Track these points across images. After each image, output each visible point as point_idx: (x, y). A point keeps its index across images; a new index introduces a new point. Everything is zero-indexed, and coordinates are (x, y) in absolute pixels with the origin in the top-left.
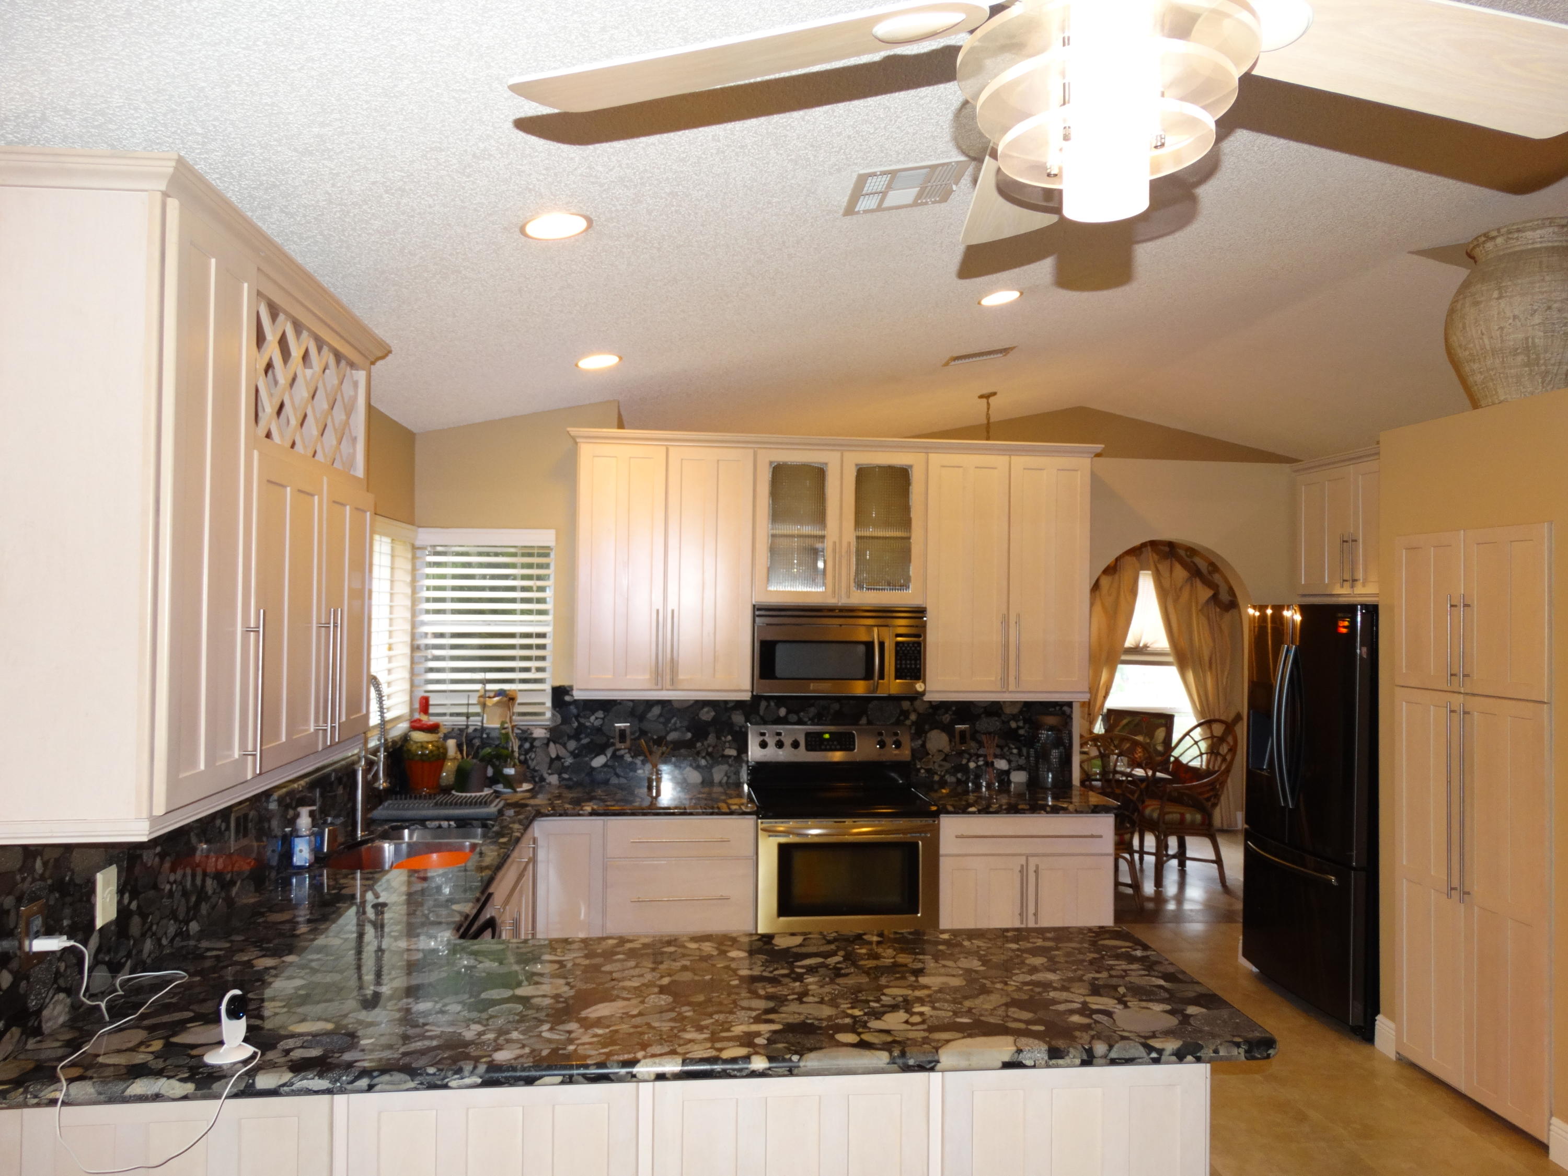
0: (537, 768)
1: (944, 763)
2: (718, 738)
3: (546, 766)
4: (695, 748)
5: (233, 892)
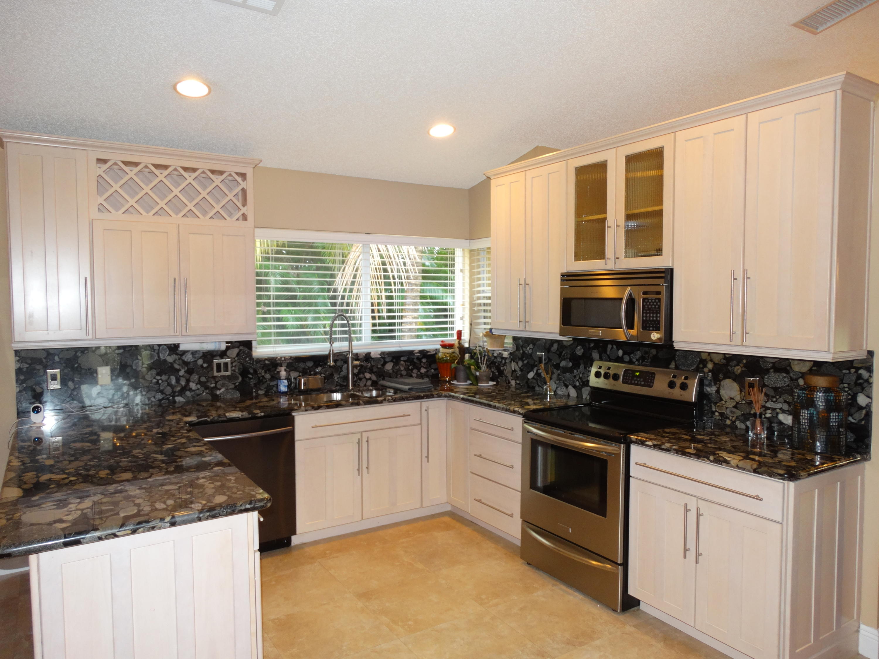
0: (507, 375)
1: (735, 410)
2: (585, 368)
3: (510, 374)
4: (574, 373)
5: (218, 392)
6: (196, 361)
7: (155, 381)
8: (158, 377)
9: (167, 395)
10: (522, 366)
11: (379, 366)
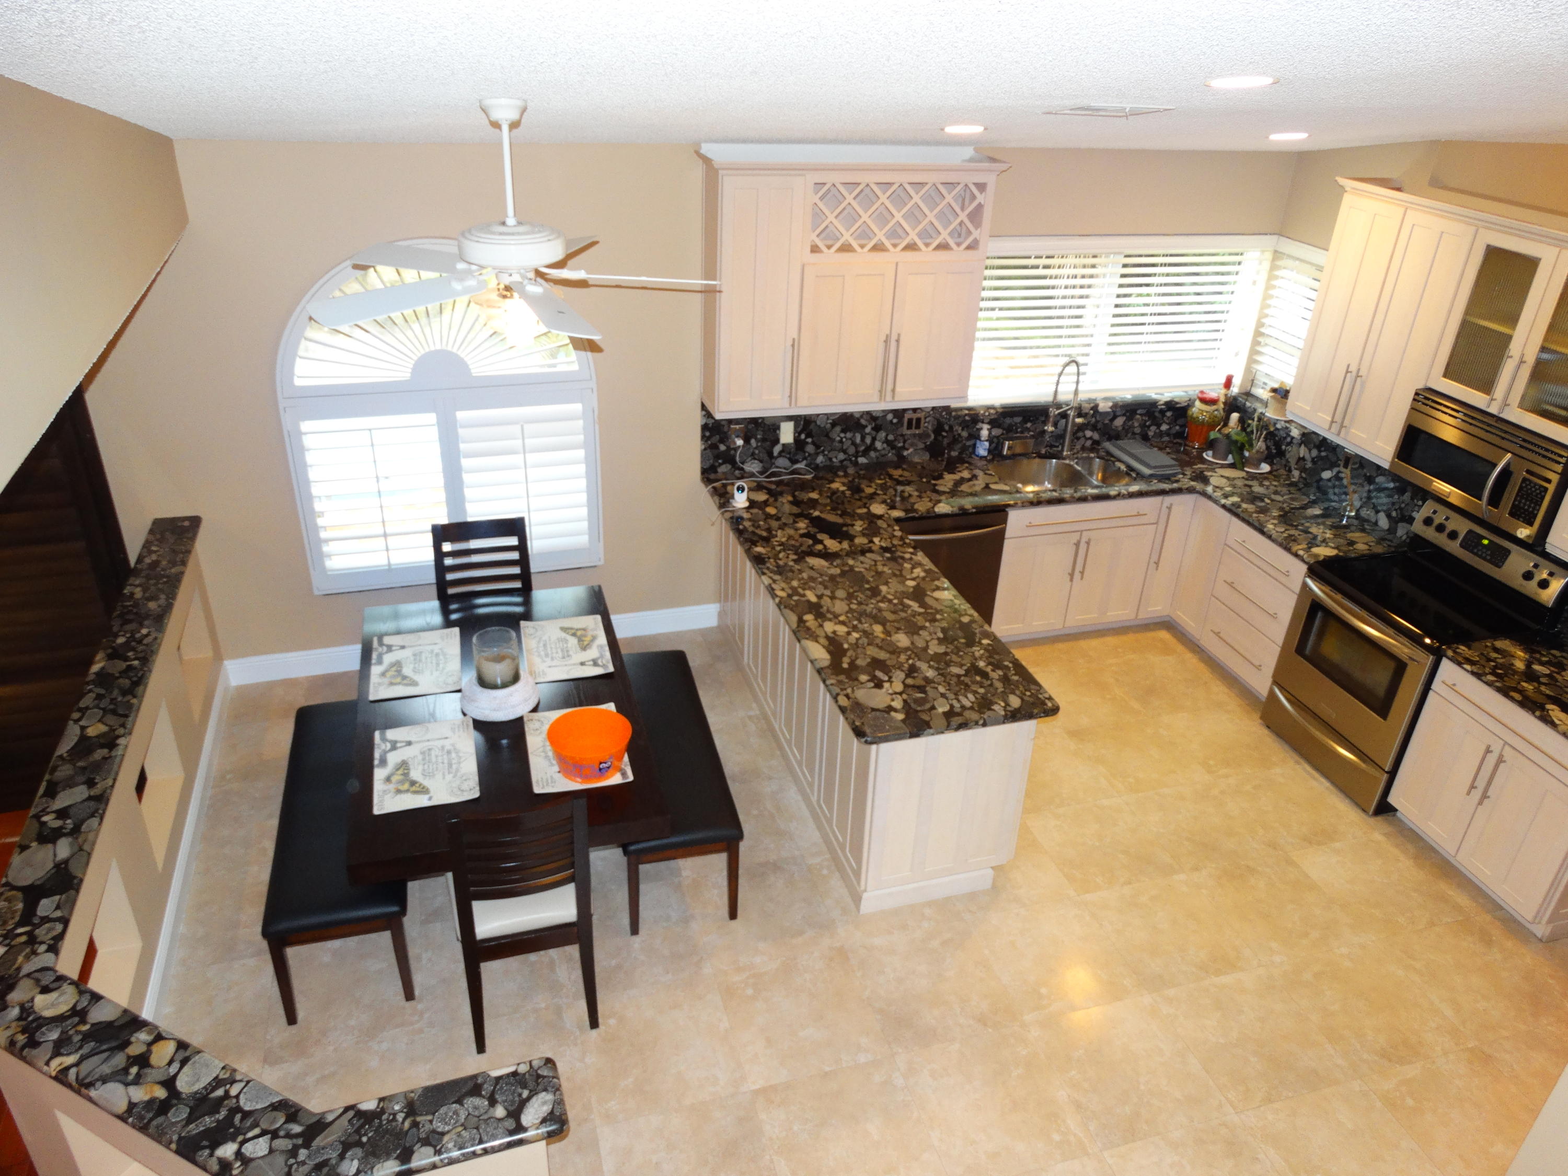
5: (905, 453)
6: (886, 415)
7: (838, 439)
8: (842, 435)
9: (849, 455)
10: (1316, 457)
11: (1107, 422)
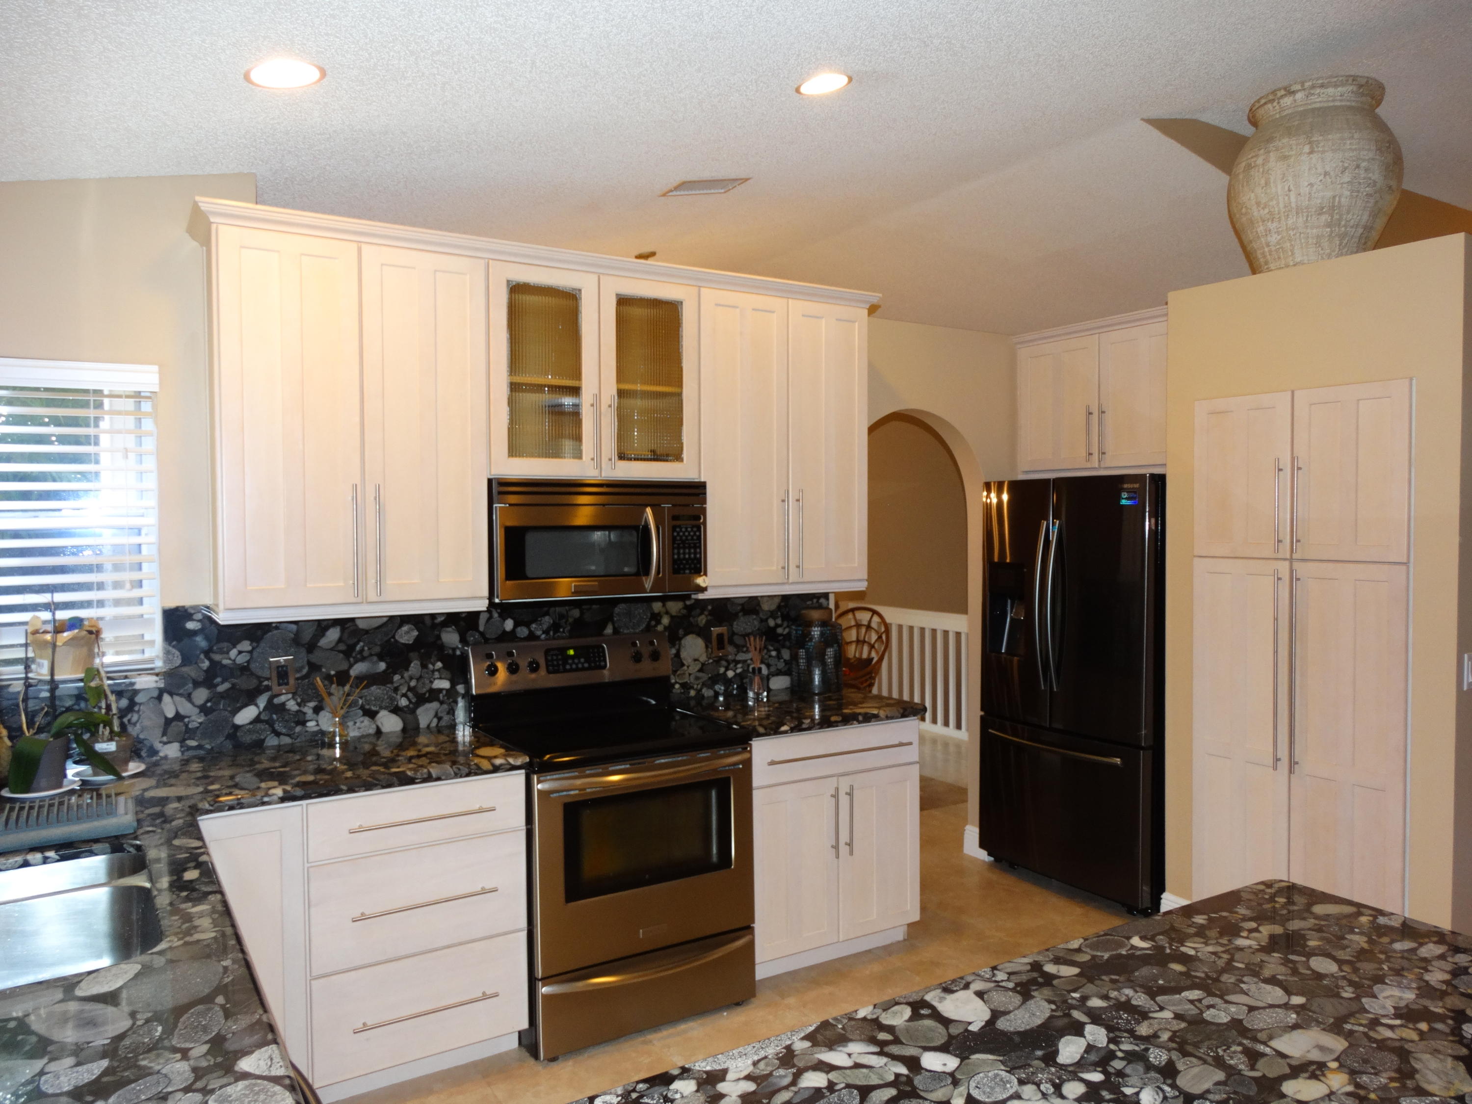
0: (142, 736)
1: (700, 674)
2: (424, 666)
3: (158, 732)
4: (392, 682)
